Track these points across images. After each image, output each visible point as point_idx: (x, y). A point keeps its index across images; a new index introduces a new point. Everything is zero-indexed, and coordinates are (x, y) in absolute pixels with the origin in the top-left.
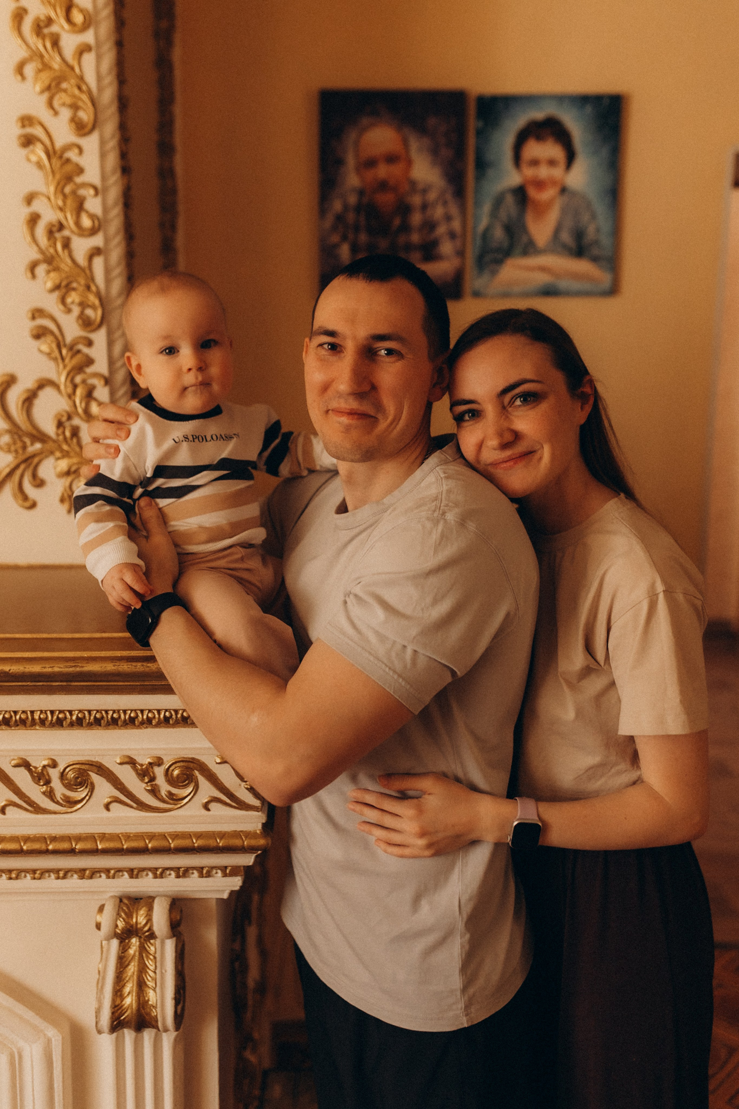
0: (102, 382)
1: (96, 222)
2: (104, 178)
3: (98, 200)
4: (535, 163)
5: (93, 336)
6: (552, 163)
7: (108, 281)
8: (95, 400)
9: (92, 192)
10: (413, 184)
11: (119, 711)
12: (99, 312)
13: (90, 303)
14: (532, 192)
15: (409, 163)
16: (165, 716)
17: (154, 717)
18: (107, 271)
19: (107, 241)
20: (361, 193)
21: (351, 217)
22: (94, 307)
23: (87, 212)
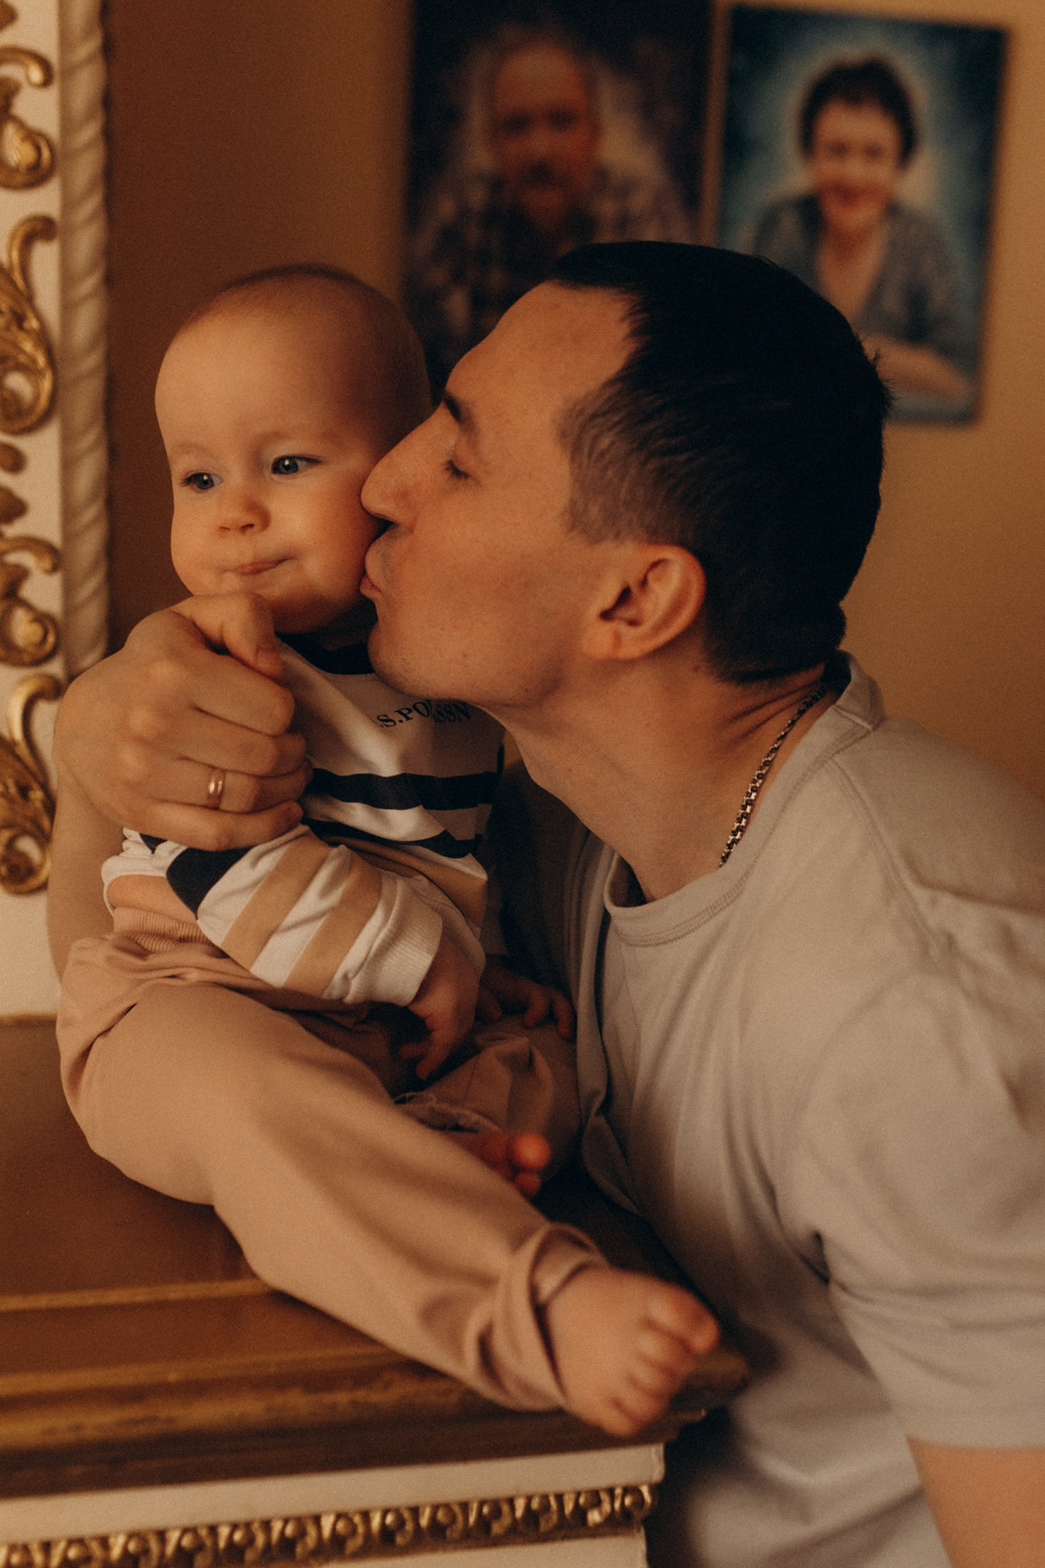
0: (47, 563)
1: (46, 153)
2: (65, 41)
3: (52, 95)
4: (840, 150)
5: (23, 443)
6: (873, 152)
7: (68, 307)
8: (27, 606)
9: (36, 74)
10: (602, 175)
11: (248, 1525)
12: (46, 385)
13: (22, 359)
14: (835, 211)
15: (595, 131)
16: (383, 1524)
17: (354, 1531)
18: (67, 280)
19: (68, 204)
20: (496, 184)
21: (473, 234)
22: (28, 369)
23: (21, 124)
